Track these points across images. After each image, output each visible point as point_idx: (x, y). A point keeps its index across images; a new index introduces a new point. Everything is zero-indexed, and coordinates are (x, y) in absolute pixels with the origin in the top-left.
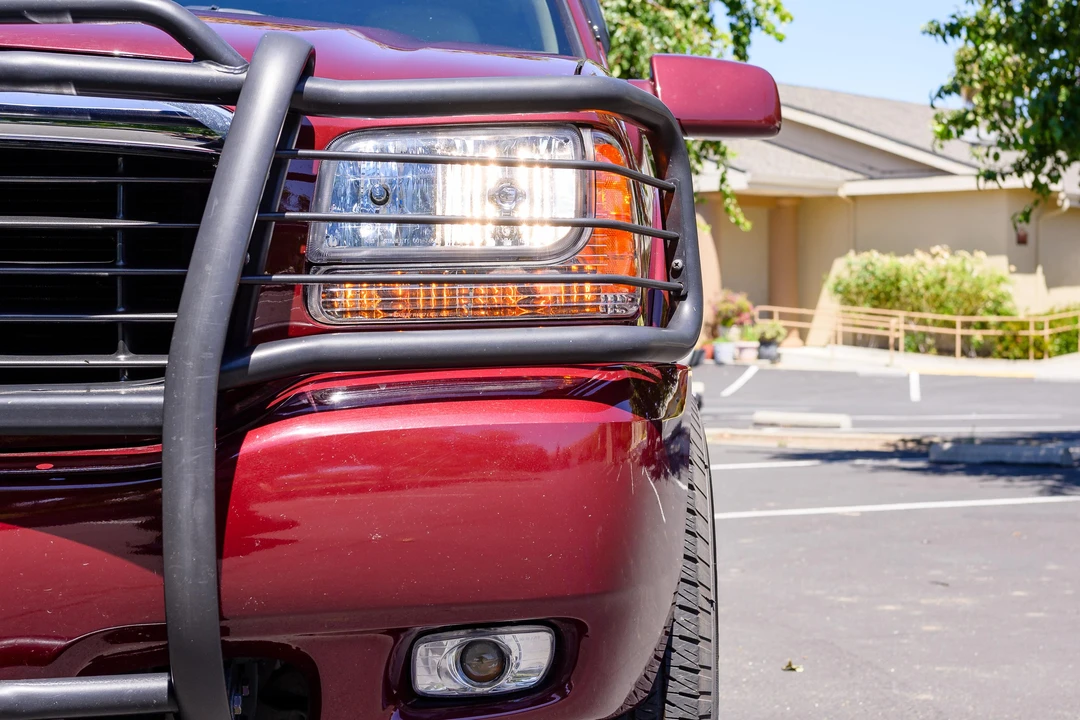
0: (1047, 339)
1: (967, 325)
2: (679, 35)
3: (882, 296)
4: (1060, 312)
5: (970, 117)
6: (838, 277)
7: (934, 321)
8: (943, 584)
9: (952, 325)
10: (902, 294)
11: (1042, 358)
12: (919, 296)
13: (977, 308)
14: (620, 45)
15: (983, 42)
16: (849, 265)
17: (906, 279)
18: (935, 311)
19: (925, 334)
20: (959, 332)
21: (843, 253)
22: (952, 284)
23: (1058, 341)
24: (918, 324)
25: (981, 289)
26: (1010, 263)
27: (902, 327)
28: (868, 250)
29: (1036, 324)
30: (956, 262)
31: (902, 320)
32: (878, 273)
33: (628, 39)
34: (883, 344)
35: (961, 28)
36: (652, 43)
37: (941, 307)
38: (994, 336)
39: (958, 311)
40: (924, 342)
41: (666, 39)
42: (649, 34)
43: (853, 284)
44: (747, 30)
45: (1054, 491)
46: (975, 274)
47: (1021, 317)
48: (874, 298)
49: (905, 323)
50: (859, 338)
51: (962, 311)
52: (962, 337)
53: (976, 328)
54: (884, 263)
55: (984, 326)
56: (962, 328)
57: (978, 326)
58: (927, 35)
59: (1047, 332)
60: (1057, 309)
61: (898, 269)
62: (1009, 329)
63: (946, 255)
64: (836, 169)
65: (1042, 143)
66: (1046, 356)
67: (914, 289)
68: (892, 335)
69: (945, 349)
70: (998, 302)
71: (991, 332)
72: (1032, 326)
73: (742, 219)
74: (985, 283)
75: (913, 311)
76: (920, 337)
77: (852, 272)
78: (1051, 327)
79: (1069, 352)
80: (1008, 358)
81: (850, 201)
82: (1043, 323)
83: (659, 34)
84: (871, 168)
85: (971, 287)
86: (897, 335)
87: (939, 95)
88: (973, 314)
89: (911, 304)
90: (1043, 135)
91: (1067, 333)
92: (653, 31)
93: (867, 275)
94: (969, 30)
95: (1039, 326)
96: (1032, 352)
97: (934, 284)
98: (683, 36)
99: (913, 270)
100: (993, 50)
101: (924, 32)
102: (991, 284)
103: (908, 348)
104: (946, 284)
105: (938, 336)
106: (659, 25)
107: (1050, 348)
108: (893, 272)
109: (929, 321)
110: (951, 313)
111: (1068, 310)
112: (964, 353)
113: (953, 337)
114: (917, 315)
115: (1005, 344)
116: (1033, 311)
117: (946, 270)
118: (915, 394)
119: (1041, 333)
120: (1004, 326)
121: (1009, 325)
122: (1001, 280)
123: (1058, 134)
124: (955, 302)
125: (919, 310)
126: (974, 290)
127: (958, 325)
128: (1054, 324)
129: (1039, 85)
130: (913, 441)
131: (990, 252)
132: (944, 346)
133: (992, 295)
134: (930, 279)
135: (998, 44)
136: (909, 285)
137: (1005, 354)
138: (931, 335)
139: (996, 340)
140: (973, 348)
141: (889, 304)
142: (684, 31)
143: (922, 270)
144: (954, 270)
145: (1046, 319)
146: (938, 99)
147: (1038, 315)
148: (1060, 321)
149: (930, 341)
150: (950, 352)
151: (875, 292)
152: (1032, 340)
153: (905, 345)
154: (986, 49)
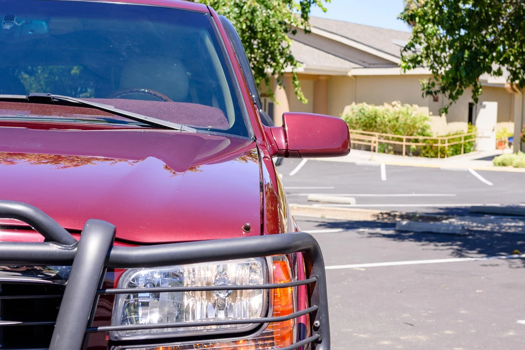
0: (447, 148)
1: (408, 140)
2: (275, 8)
3: (368, 125)
4: (453, 135)
5: (419, 59)
6: (347, 115)
7: (393, 138)
8: (410, 325)
9: (401, 140)
10: (377, 124)
11: (444, 157)
12: (386, 126)
13: (413, 133)
14: (246, 13)
15: (426, 24)
16: (352, 109)
17: (380, 117)
18: (393, 133)
19: (388, 144)
20: (404, 143)
21: (350, 104)
22: (402, 120)
23: (452, 149)
24: (385, 139)
25: (415, 123)
26: (430, 111)
27: (377, 140)
28: (362, 103)
29: (441, 140)
30: (404, 109)
31: (377, 137)
32: (366, 114)
33: (250, 10)
34: (368, 149)
35: (416, 17)
36: (262, 13)
37: (396, 131)
38: (421, 146)
39: (404, 133)
40: (388, 148)
41: (269, 10)
42: (261, 8)
43: (354, 119)
44: (308, 5)
45: (459, 254)
46: (413, 115)
47: (434, 137)
48: (364, 126)
49: (379, 139)
50: (356, 145)
51: (406, 133)
52: (406, 146)
53: (413, 142)
54: (369, 109)
55: (416, 141)
56: (406, 142)
57: (414, 141)
58: (400, 19)
59: (447, 145)
60: (451, 134)
61: (376, 112)
62: (429, 143)
63: (399, 106)
64: (347, 62)
65: (456, 77)
66: (446, 156)
67: (384, 122)
68: (372, 145)
69: (398, 152)
70: (423, 130)
71: (420, 144)
72: (439, 141)
73: (303, 98)
74: (418, 120)
75: (383, 133)
76: (386, 145)
77: (354, 113)
78: (449, 142)
79: (457, 154)
80: (428, 157)
81: (354, 78)
82: (445, 140)
83: (265, 8)
84: (364, 62)
85: (411, 122)
86: (375, 145)
87: (405, 50)
88: (411, 135)
89: (382, 129)
90: (456, 74)
91: (456, 145)
92: (262, 6)
93: (361, 114)
94: (420, 17)
95: (443, 142)
96: (439, 154)
97: (393, 120)
98: (277, 9)
99: (383, 113)
100: (431, 28)
101: (398, 18)
102: (420, 121)
103: (380, 151)
104: (399, 120)
105: (395, 145)
106: (265, 3)
107: (448, 152)
108: (374, 114)
109: (390, 138)
110: (401, 134)
111: (456, 134)
112: (407, 154)
113: (402, 146)
114: (384, 135)
115: (426, 150)
116: (440, 134)
117: (399, 113)
118: (384, 177)
119: (444, 145)
120: (426, 141)
121: (428, 141)
122: (425, 119)
123: (464, 74)
124: (403, 129)
125: (386, 132)
126: (412, 123)
127: (404, 140)
128: (450, 141)
129: (455, 48)
130: (386, 213)
131: (420, 105)
132: (397, 150)
133: (421, 126)
134: (391, 117)
135: (434, 25)
136: (381, 120)
137: (426, 155)
138: (391, 145)
139: (422, 148)
140: (411, 151)
141: (371, 129)
142: (278, 7)
143: (387, 113)
144: (403, 113)
145: (446, 138)
146: (404, 52)
147: (442, 136)
148: (453, 139)
149: (390, 148)
150: (400, 153)
151: (365, 123)
152: (439, 148)
153: (378, 149)
154: (428, 28)
